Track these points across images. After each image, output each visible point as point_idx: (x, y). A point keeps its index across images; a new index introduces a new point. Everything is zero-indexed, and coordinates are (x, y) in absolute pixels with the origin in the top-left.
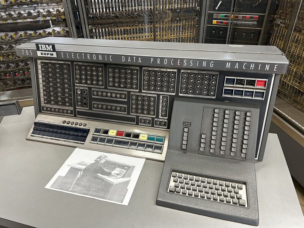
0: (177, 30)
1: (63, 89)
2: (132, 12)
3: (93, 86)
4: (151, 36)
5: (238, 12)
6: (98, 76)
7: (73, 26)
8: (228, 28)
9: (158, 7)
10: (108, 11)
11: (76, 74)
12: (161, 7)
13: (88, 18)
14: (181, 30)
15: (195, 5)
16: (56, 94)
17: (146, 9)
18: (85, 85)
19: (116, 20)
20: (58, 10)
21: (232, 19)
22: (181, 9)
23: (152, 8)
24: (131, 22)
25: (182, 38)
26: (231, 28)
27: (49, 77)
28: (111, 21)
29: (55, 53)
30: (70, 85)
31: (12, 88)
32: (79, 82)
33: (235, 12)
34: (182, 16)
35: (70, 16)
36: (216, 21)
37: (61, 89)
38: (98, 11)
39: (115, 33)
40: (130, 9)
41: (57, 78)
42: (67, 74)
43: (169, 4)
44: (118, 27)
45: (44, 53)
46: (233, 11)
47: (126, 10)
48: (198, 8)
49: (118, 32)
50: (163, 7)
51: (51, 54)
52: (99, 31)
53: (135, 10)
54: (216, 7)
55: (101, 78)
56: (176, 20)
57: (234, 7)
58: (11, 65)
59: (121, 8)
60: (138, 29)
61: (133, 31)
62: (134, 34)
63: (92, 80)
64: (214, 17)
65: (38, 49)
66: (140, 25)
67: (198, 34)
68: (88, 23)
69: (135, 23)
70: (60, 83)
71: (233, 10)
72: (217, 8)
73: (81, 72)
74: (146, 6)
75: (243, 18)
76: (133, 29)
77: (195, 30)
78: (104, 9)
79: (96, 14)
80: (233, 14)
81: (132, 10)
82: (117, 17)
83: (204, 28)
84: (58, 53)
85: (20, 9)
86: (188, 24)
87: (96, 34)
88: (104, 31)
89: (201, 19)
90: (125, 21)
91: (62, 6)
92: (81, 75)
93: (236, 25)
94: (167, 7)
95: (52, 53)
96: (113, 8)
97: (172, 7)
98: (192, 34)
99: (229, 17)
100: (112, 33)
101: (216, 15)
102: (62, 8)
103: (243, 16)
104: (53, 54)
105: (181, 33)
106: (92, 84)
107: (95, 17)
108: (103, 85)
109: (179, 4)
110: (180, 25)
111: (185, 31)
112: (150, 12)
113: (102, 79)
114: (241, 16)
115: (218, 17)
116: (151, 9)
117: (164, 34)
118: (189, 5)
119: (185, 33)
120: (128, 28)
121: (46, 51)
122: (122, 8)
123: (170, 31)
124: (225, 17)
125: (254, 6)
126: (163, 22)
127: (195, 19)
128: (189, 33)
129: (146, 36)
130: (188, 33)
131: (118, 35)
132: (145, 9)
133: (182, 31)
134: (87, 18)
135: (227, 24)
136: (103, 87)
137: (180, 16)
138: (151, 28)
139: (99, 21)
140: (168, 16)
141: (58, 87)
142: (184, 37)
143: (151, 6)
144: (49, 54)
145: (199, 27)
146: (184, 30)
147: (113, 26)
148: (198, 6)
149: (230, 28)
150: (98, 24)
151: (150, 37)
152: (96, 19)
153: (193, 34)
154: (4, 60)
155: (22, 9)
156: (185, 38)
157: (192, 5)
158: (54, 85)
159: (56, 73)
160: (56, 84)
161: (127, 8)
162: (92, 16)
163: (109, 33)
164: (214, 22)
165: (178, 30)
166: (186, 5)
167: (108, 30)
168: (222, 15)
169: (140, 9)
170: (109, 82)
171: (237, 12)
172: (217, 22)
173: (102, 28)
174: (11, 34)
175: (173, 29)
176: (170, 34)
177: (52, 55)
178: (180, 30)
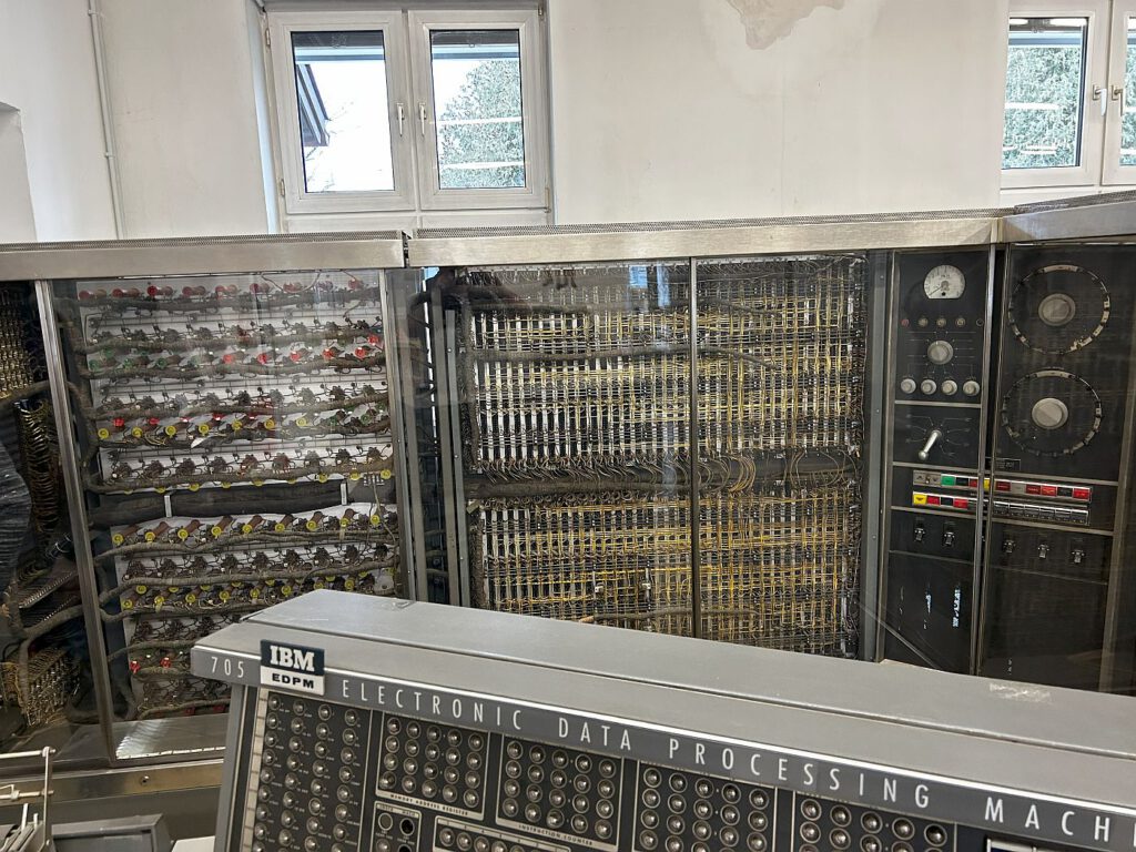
0: (777, 519)
1: (331, 805)
2: (615, 460)
3: (441, 807)
4: (683, 537)
5: (1008, 469)
6: (463, 768)
7: (413, 501)
8: (973, 521)
9: (707, 444)
10: (535, 454)
11: (385, 752)
12: (719, 446)
13: (469, 476)
14: (793, 519)
15: (842, 438)
16: (301, 820)
17: (666, 450)
18: (414, 801)
19: (560, 484)
20: (374, 453)
21: (986, 493)
22: (788, 450)
23: (687, 448)
24: (611, 491)
25: (798, 548)
26: (988, 523)
27: (288, 752)
28: (545, 487)
29: (319, 682)
30: (356, 792)
31: (170, 707)
32: (390, 784)
33: (998, 469)
34: (794, 474)
35: (408, 468)
36: (924, 495)
37: (323, 805)
38: (503, 455)
39: (554, 523)
40: (611, 449)
41: (314, 758)
42: (352, 747)
43: (746, 436)
44: (564, 505)
45: (284, 677)
46: (988, 466)
47: (595, 454)
48: (853, 448)
49: (565, 522)
50: (724, 445)
51: (305, 681)
52: (500, 515)
53: (628, 452)
54: (922, 449)
55: (474, 780)
56: (772, 486)
57: (988, 453)
58: (186, 622)
59: (579, 447)
60: (635, 511)
61: (618, 519)
62: (620, 529)
63: (440, 783)
64: (916, 482)
65: (266, 661)
66: (645, 500)
67: (860, 535)
68: (466, 492)
69: (625, 494)
70: (321, 781)
71: (988, 462)
72: (923, 454)
73: (402, 747)
74: (665, 442)
75: (1028, 492)
76: (618, 512)
77: (845, 521)
78: (524, 450)
79: (495, 465)
80: (987, 475)
81: (617, 452)
82: (563, 474)
83: (880, 515)
84: (332, 681)
85: (255, 448)
86: (820, 502)
87: (489, 528)
88: (516, 515)
89: (867, 486)
90: (592, 486)
91: (389, 440)
92: (401, 756)
93: (1007, 513)
94: (740, 446)
95: (309, 678)
96: (552, 447)
97: (757, 443)
98: (835, 533)
99: (975, 486)
100: (544, 524)
101: (924, 477)
102: (389, 446)
103: (1028, 485)
104: (311, 682)
105: (793, 531)
106: (439, 799)
107: (492, 475)
108: (477, 810)
109: (783, 437)
110: (788, 504)
111: (809, 523)
112: (679, 461)
113: (477, 781)
114: (1019, 485)
115: (932, 481)
116: (682, 449)
117: (730, 532)
118: (820, 438)
119: (809, 530)
120: (601, 509)
121: (292, 669)
122: (584, 446)
123: (751, 521)
124: (958, 484)
125: (1066, 451)
126: (724, 492)
127: (845, 485)
128: (824, 529)
129: (662, 538)
130: (820, 529)
131: (566, 531)
132: (660, 450)
133: (798, 522)
134: (464, 477)
135: (969, 508)
136: (479, 816)
137: (788, 474)
138: (682, 510)
139: (502, 488)
140: (745, 471)
141: (311, 795)
142: (805, 543)
143: (682, 440)
144: (299, 681)
145: (860, 510)
146: (804, 521)
147: (550, 503)
148: (852, 443)
149: (984, 523)
150: (500, 497)
151: (678, 540)
152: (493, 480)
153: (840, 535)
154: (168, 608)
155: (259, 447)
156: (809, 547)
157: (831, 438)
158: (298, 786)
159: (315, 739)
160: (305, 781)
161: (600, 449)
162: (480, 471)
163: (533, 524)
164: (919, 498)
165: (783, 519)
166: (810, 437)
167: (532, 515)
168: (947, 477)
169: (644, 451)
170: (504, 796)
171: (1002, 470)
172: (930, 499)
173: (511, 508)
174: (210, 523)
175: (762, 514)
176: (751, 533)
177: (309, 684)
178: (788, 519)
